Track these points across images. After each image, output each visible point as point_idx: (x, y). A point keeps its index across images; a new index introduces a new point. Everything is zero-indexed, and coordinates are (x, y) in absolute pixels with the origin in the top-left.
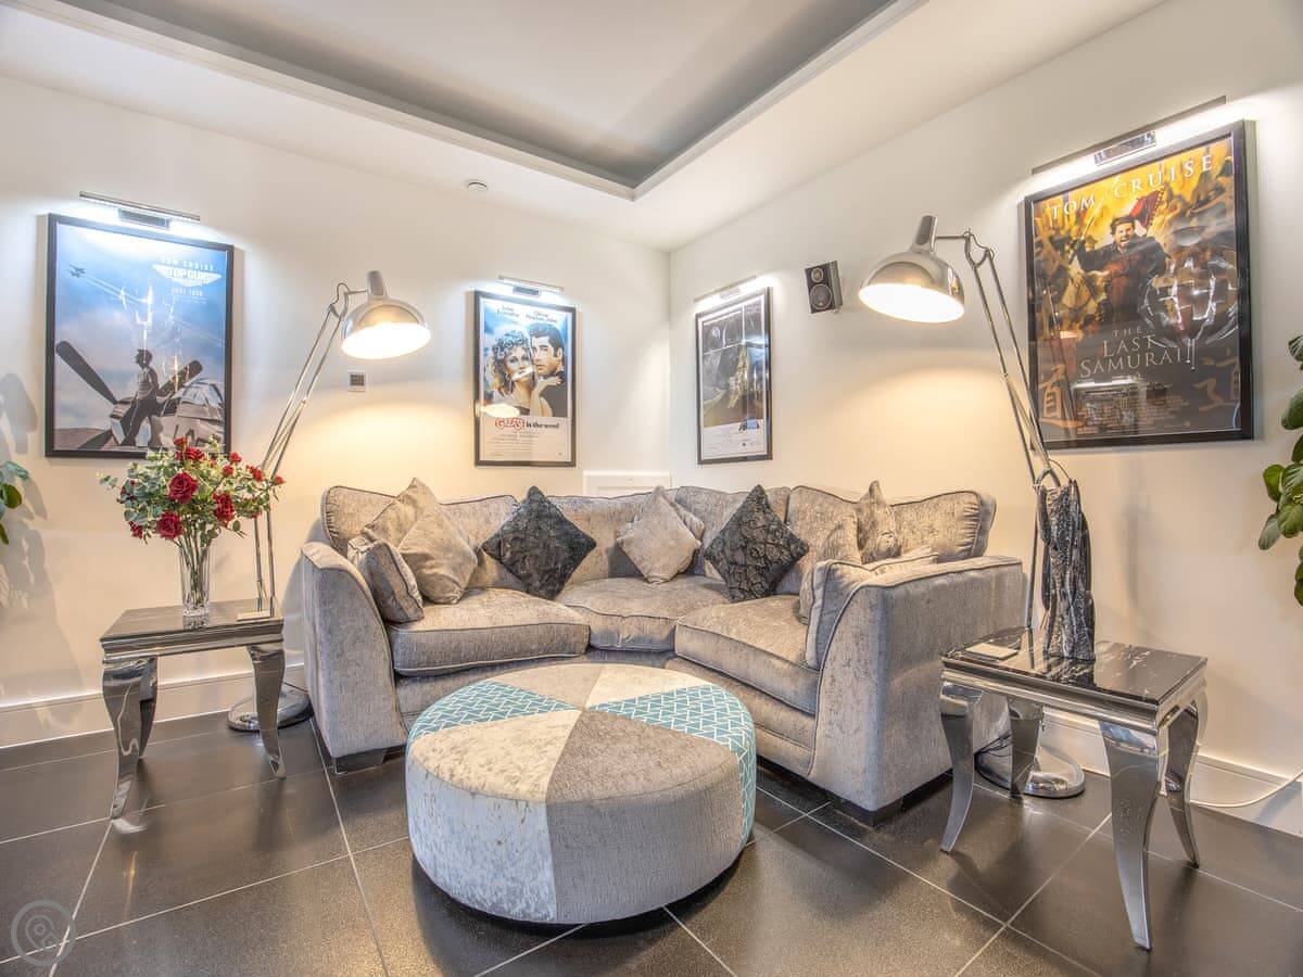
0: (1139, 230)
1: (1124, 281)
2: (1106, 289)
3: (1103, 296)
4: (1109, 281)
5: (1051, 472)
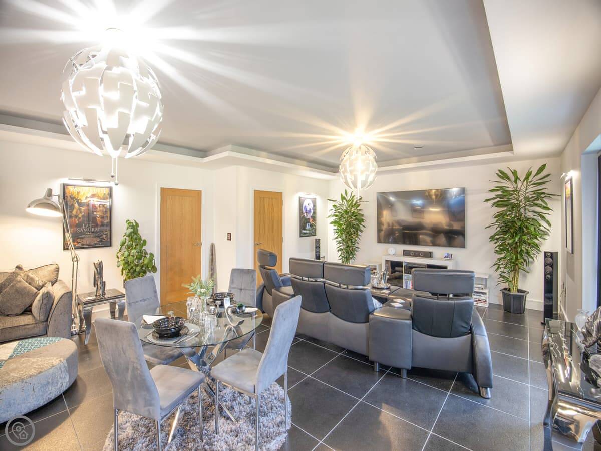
3: (83, 214)
4: (84, 211)
5: (76, 256)
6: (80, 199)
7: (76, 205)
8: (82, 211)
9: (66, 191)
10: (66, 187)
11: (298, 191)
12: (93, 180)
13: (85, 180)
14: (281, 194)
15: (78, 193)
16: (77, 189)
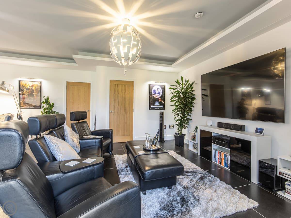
0: (32, 88)
1: (30, 92)
2: (29, 93)
3: (28, 93)
4: (29, 92)
5: (21, 111)
6: (27, 87)
7: (25, 90)
8: (28, 92)
9: (21, 83)
10: (20, 82)
11: (148, 80)
12: (32, 78)
13: (28, 78)
14: (133, 82)
15: (26, 84)
16: (25, 83)
